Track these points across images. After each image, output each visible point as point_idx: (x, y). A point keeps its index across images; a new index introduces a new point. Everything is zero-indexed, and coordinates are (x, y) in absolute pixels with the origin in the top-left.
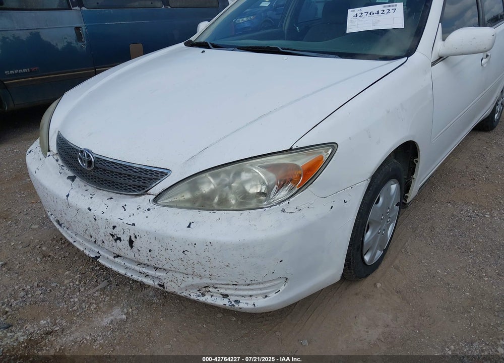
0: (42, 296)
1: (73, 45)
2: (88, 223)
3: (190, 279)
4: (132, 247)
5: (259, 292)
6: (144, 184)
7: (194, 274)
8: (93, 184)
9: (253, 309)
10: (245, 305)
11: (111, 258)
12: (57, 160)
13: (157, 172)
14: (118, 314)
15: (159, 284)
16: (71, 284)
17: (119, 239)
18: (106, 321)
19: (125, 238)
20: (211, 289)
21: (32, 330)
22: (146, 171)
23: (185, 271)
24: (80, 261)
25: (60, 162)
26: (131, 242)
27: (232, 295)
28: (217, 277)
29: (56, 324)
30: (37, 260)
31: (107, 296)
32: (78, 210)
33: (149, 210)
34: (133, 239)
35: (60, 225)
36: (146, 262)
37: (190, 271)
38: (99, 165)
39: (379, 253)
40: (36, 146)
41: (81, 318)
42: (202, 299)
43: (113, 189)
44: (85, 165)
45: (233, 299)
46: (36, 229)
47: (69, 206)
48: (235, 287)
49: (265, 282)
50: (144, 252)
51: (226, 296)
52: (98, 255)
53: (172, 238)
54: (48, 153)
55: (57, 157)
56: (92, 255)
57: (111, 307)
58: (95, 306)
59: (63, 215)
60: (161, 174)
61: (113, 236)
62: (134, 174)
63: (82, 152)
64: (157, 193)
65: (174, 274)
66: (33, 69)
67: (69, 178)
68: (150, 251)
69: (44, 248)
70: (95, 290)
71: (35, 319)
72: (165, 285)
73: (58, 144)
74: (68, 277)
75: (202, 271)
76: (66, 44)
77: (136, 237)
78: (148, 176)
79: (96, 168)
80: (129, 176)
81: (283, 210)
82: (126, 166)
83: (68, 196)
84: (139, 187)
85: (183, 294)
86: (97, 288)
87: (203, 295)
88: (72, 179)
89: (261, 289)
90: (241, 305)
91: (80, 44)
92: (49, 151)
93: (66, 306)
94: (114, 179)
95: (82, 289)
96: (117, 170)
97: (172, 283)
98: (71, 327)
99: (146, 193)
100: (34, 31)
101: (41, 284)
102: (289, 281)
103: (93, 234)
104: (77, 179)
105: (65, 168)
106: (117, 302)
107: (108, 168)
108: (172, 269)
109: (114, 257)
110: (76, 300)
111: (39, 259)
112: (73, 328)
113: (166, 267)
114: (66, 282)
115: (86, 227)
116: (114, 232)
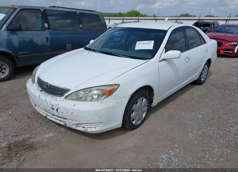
0: (27, 128)
1: (45, 44)
2: (45, 104)
3: (74, 121)
4: (57, 111)
5: (93, 126)
6: (63, 93)
7: (75, 120)
8: (48, 93)
9: (91, 132)
10: (89, 130)
11: (51, 115)
12: (37, 85)
13: (67, 90)
14: (51, 134)
15: (64, 124)
16: (37, 126)
17: (54, 109)
18: (47, 136)
19: (56, 109)
20: (80, 125)
21: (24, 137)
22: (64, 89)
23: (72, 119)
24: (40, 119)
25: (38, 86)
26: (57, 110)
27: (86, 127)
28: (81, 121)
29: (32, 136)
30: (26, 118)
31: (48, 129)
32: (42, 100)
33: (63, 100)
34: (58, 109)
35: (36, 106)
36: (61, 116)
37: (73, 119)
38: (50, 87)
39: (140, 122)
40: (30, 80)
41: (40, 135)
42: (77, 128)
43: (54, 94)
44: (46, 87)
45: (86, 128)
46: (26, 109)
47: (40, 99)
48: (86, 124)
49: (95, 123)
50: (61, 113)
51: (84, 127)
52: (47, 115)
53: (69, 109)
54: (34, 83)
55: (37, 84)
56: (45, 115)
57: (49, 132)
58: (44, 132)
59: (37, 102)
60: (68, 90)
61: (52, 108)
62: (60, 90)
63: (45, 83)
64: (66, 96)
65: (69, 120)
66: (29, 52)
67: (40, 91)
68: (62, 113)
69: (29, 115)
70: (45, 128)
71: (25, 134)
72: (66, 124)
73: (38, 80)
74: (36, 124)
75: (77, 119)
76: (42, 43)
77: (59, 108)
78: (64, 91)
79: (49, 88)
80: (59, 90)
81: (101, 102)
82: (58, 88)
83: (39, 96)
84: (61, 94)
85: (71, 127)
86: (45, 127)
87: (77, 127)
88: (41, 91)
89: (94, 125)
90: (88, 130)
91: (47, 43)
92: (35, 82)
93: (35, 131)
94: (54, 91)
95: (40, 127)
96: (55, 89)
97: (68, 123)
98: (36, 137)
99: (63, 96)
100: (31, 38)
101: (27, 125)
102: (102, 124)
103: (46, 108)
104: (43, 91)
105: (39, 88)
106: (51, 131)
107: (52, 88)
108: (69, 118)
109: (52, 116)
110: (38, 130)
111: (27, 118)
112: (37, 137)
113: (66, 118)
114: (35, 125)
115: (44, 106)
116: (52, 107)
